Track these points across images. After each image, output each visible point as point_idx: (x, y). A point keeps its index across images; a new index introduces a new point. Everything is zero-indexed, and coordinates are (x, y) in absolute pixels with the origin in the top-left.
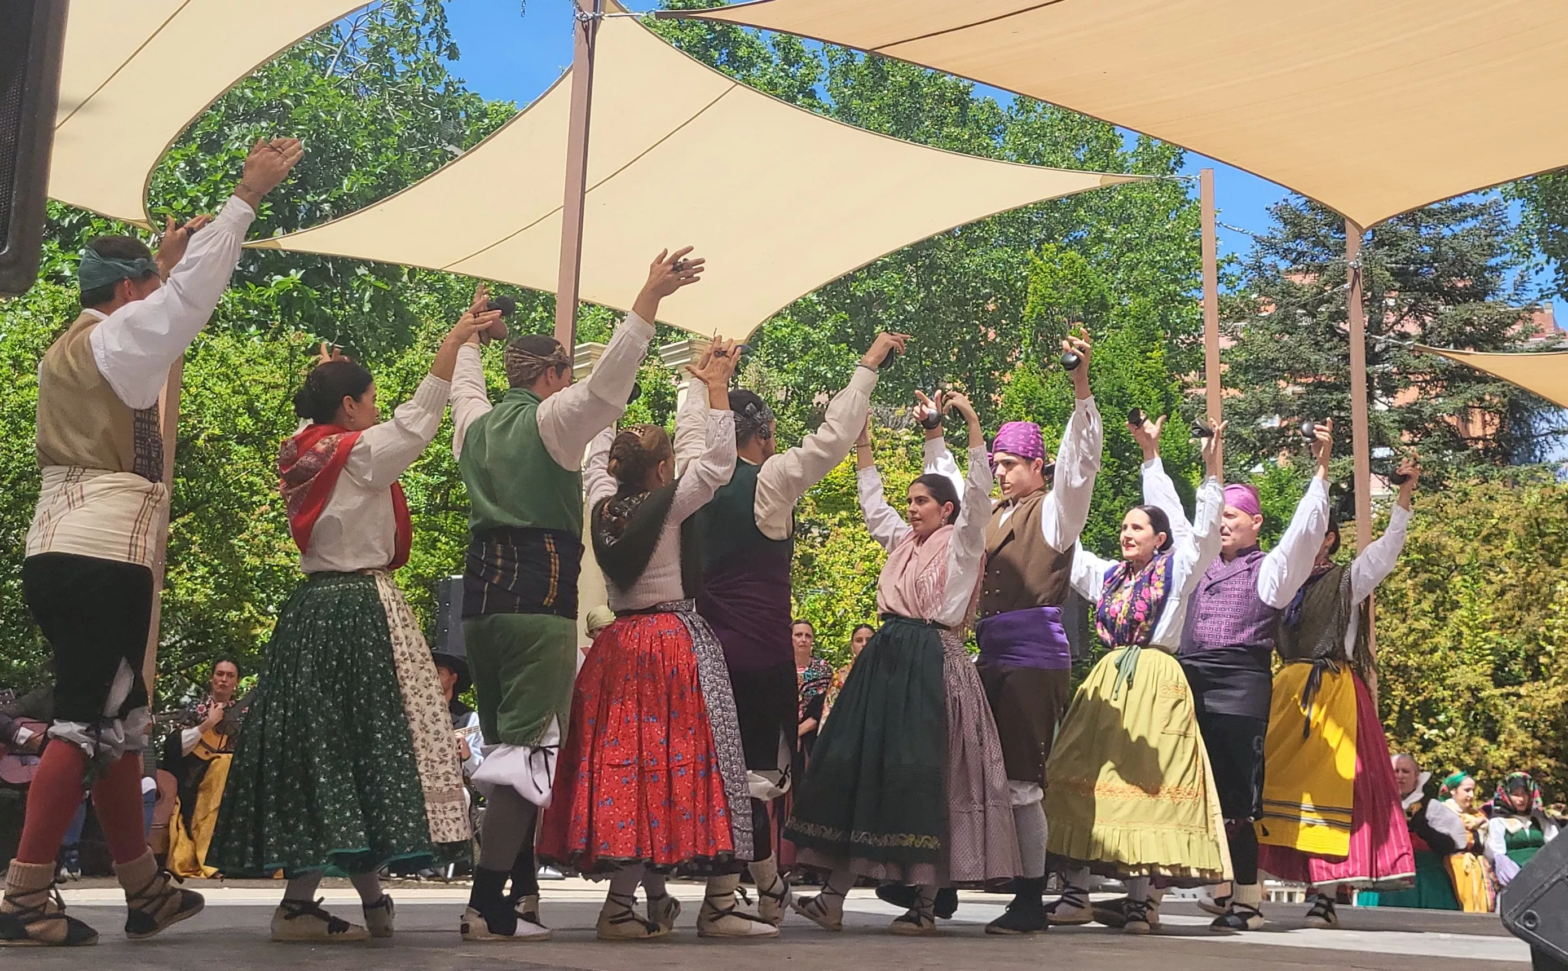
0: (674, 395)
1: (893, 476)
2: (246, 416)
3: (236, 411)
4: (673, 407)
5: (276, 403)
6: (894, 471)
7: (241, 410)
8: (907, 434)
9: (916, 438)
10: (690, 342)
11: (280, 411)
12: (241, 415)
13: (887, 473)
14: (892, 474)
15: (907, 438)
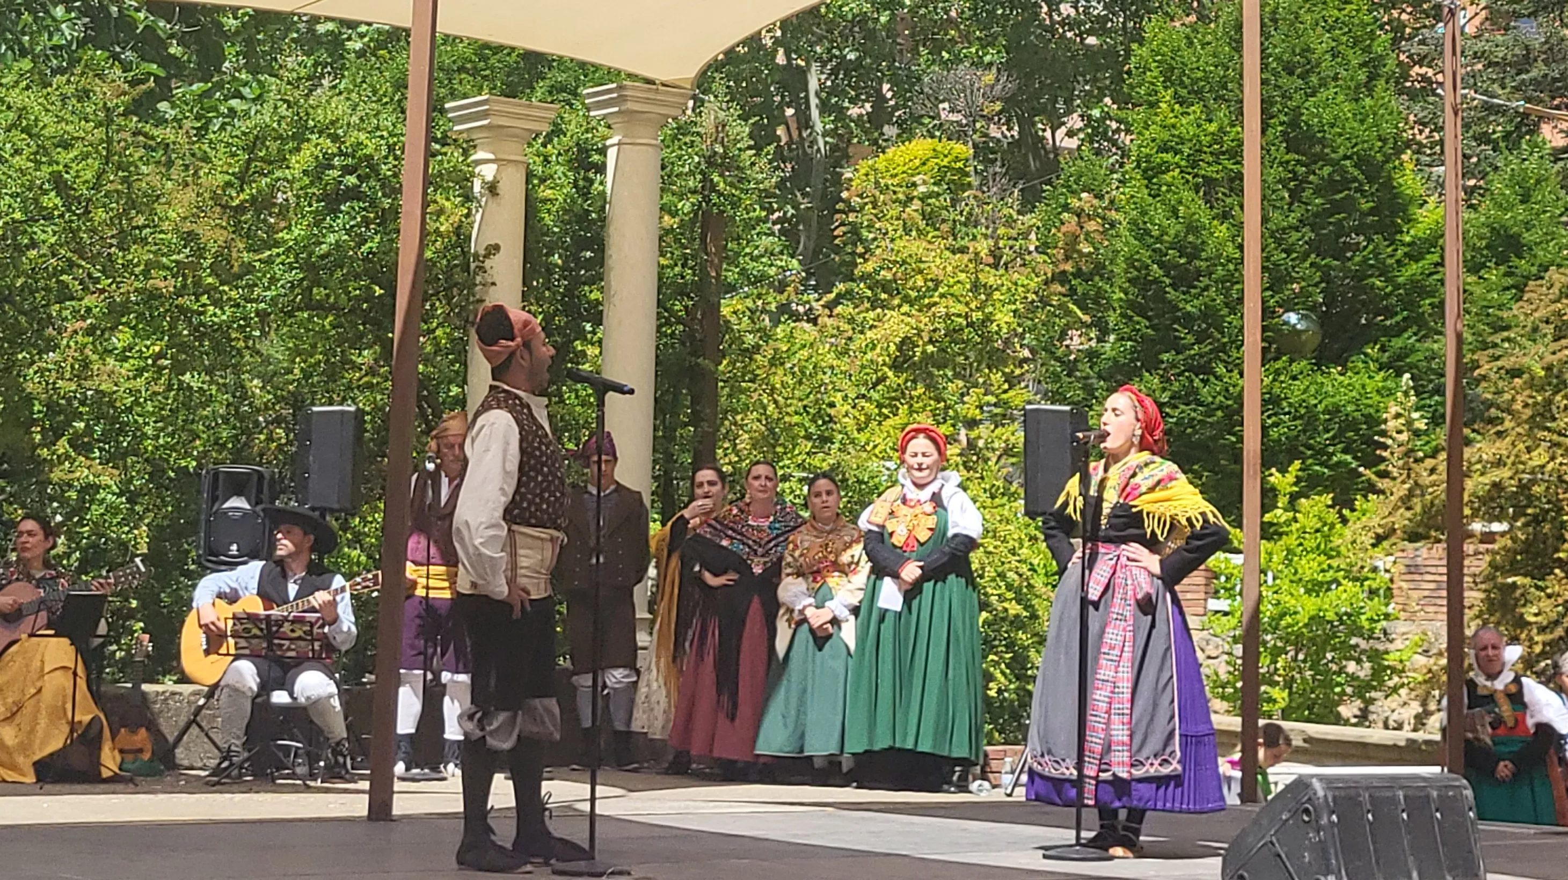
0: (603, 151)
1: (899, 244)
2: (53, 194)
3: (41, 188)
4: (601, 169)
5: (89, 175)
6: (901, 237)
7: (46, 186)
8: (925, 182)
9: (936, 189)
10: (620, 87)
11: (96, 187)
12: (46, 192)
13: (892, 240)
14: (898, 241)
15: (922, 189)
